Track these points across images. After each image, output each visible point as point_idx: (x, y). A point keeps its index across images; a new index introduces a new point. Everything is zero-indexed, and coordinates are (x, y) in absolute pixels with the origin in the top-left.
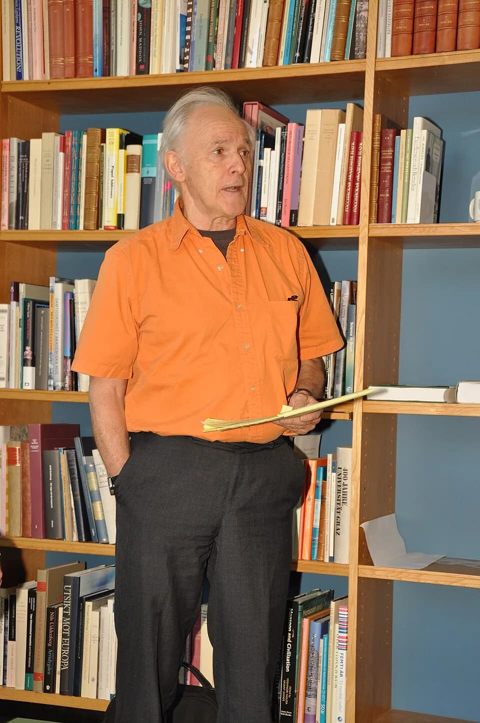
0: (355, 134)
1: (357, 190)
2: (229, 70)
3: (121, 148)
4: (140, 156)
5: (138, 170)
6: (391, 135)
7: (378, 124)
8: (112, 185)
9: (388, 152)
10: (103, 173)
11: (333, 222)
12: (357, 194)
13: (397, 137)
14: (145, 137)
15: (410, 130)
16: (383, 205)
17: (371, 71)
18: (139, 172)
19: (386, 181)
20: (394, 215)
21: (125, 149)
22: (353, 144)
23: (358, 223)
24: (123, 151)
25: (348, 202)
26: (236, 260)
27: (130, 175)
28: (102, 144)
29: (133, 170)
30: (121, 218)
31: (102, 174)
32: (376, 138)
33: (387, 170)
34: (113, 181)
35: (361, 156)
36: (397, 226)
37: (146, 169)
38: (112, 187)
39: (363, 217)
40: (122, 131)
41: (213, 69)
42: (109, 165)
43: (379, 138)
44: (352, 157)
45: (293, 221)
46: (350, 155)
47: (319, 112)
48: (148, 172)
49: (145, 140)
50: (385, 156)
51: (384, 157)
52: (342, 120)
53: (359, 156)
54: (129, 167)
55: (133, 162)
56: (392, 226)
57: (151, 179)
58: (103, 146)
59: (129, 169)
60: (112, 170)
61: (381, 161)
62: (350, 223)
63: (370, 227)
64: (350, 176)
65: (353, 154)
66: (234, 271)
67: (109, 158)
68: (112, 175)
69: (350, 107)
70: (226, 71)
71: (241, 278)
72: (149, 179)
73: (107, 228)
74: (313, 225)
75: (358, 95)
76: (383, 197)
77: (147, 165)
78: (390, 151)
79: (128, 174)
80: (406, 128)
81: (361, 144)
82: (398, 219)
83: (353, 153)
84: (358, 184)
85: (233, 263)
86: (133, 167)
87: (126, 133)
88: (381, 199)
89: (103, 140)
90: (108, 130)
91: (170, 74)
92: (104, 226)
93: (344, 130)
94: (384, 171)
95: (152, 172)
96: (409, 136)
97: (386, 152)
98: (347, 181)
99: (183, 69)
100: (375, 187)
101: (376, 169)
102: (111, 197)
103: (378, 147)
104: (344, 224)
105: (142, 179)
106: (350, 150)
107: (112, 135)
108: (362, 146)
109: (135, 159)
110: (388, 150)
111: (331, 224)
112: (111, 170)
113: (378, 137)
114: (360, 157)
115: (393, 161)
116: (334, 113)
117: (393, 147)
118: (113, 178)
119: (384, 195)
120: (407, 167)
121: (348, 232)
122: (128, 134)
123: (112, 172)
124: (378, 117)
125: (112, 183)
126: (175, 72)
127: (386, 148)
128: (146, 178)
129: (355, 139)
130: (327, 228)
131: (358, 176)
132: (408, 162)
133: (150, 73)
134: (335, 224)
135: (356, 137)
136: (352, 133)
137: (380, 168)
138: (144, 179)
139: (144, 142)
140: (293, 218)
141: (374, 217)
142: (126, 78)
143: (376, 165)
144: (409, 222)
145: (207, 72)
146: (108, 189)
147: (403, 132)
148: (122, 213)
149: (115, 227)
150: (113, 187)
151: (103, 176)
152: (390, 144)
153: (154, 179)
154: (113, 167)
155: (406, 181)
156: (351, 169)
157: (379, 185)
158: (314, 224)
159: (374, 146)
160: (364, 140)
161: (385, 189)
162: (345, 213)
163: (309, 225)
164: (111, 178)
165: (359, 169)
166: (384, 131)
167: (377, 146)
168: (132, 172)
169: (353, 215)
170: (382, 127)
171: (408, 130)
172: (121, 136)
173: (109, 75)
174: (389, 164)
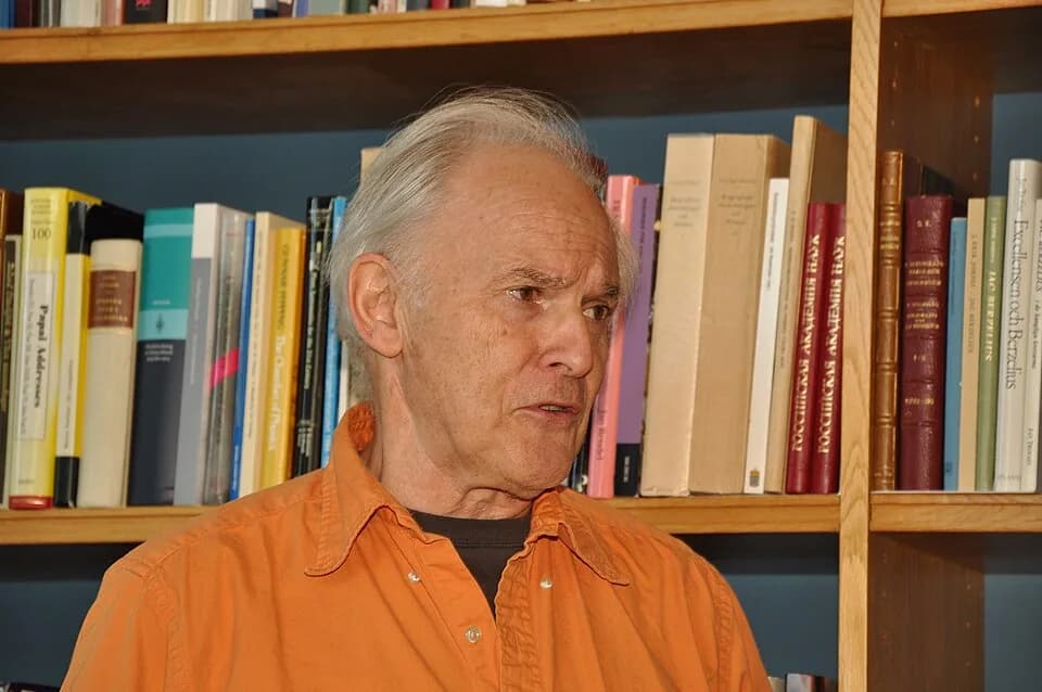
0: (820, 211)
1: (830, 384)
2: (423, 13)
3: (72, 247)
4: (134, 273)
5: (126, 319)
6: (936, 215)
7: (892, 181)
8: (40, 366)
9: (927, 268)
10: (11, 328)
11: (754, 481)
12: (830, 396)
13: (955, 220)
14: (152, 215)
15: (996, 201)
16: (915, 434)
17: (868, 18)
18: (130, 324)
19: (924, 358)
20: (950, 464)
21: (87, 252)
22: (816, 240)
23: (835, 488)
24: (79, 258)
25: (802, 421)
26: (525, 615)
27: (101, 333)
28: (9, 238)
29: (113, 318)
30: (67, 473)
31: (7, 332)
32: (890, 223)
33: (925, 321)
34: (44, 355)
35: (842, 276)
36: (965, 500)
37: (152, 316)
38: (39, 372)
39: (849, 471)
40: (74, 196)
41: (373, 8)
42: (31, 304)
43: (898, 224)
44: (812, 280)
45: (626, 479)
46: (805, 275)
47: (706, 142)
48: (160, 325)
49: (153, 223)
50: (915, 278)
51: (916, 283)
52: (780, 166)
53: (835, 277)
54: (100, 309)
55: (111, 293)
56: (945, 500)
57: (171, 347)
58: (12, 244)
59: (96, 316)
60: (42, 318)
61: (908, 296)
62: (811, 487)
63: (875, 500)
64: (808, 339)
65: (814, 271)
66: (515, 650)
67: (32, 282)
68: (41, 333)
69: (804, 127)
70: (413, 15)
71: (535, 671)
72: (163, 346)
73: (19, 504)
74: (692, 493)
75: (830, 91)
76: (914, 407)
77: (155, 303)
78: (934, 264)
79: (95, 330)
80: (984, 193)
81: (840, 241)
82: (964, 478)
83: (814, 267)
84: (832, 364)
85: (514, 622)
86: (111, 309)
87: (90, 201)
88: (907, 413)
89: (15, 223)
90: (31, 195)
91: (232, 23)
92: (11, 498)
93: (785, 198)
94: (915, 326)
95: (175, 324)
96: (995, 220)
97: (921, 268)
98: (798, 354)
99: (275, 9)
100: (888, 375)
101: (889, 321)
102: (37, 405)
103: (893, 251)
104: (790, 491)
105: (141, 346)
106: (806, 259)
107: (44, 207)
108: (843, 248)
109: (117, 285)
110: (926, 260)
111: (749, 489)
112: (38, 319)
113: (895, 219)
114: (837, 282)
115: (943, 295)
116: (753, 148)
117: (945, 252)
118: (44, 344)
119: (915, 401)
120: (991, 313)
121: (802, 518)
122: (95, 207)
123: (41, 325)
124: (893, 157)
125: (40, 359)
126: (250, 16)
127: (923, 254)
128: (151, 342)
129: (820, 225)
130: (736, 501)
131: (833, 341)
132: (992, 299)
133: (171, 19)
134: (760, 490)
135: (825, 217)
136: (810, 210)
137: (902, 315)
138: (148, 346)
139: (150, 231)
140: (626, 470)
141: (886, 469)
142: (92, 34)
143: (889, 307)
144: (1002, 486)
145: (353, 18)
146: (27, 378)
147: (975, 205)
148: (70, 452)
149: (47, 500)
150: (44, 373)
151: (10, 336)
152: (934, 240)
153: (179, 346)
154: (44, 308)
155: (989, 357)
156: (811, 317)
157: (900, 367)
158: (693, 490)
159: (882, 247)
160: (849, 228)
161: (920, 381)
162: (791, 456)
163: (676, 493)
164: (36, 343)
165: (834, 319)
166: (912, 201)
167: (890, 247)
168: (107, 323)
169: (820, 467)
170: (908, 190)
171: (990, 199)
172: (73, 211)
173: (36, 24)
174: (932, 303)
